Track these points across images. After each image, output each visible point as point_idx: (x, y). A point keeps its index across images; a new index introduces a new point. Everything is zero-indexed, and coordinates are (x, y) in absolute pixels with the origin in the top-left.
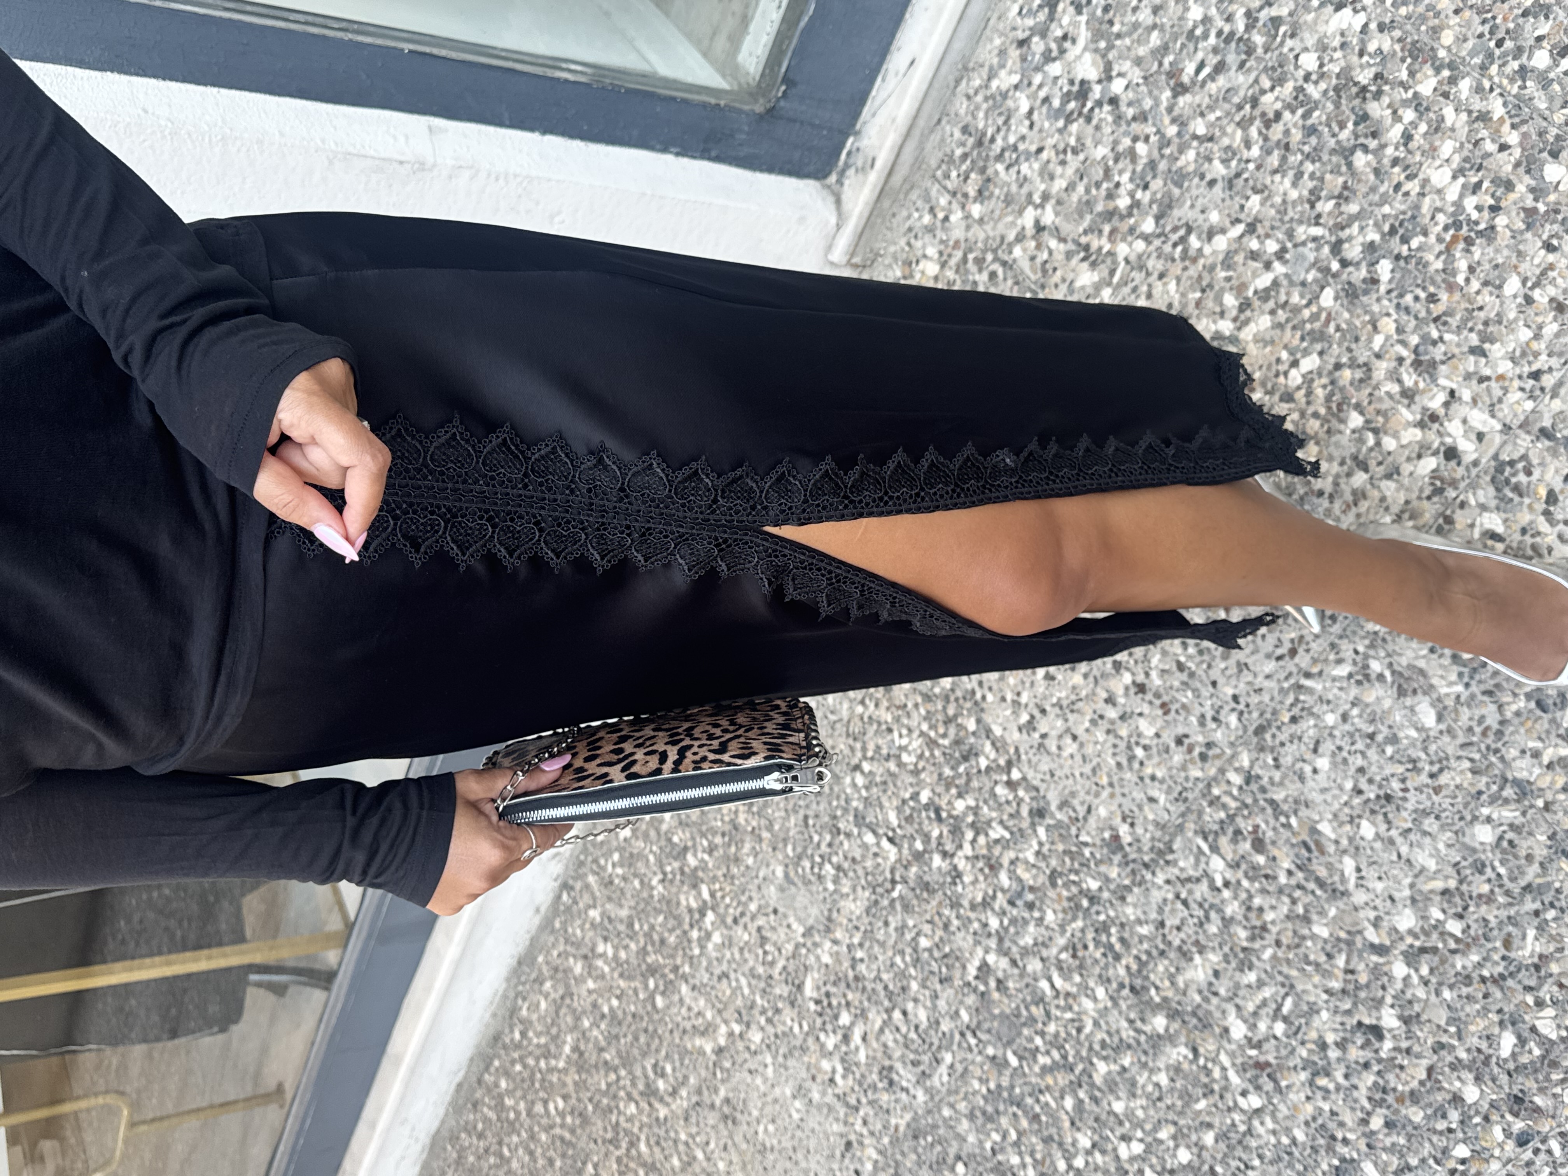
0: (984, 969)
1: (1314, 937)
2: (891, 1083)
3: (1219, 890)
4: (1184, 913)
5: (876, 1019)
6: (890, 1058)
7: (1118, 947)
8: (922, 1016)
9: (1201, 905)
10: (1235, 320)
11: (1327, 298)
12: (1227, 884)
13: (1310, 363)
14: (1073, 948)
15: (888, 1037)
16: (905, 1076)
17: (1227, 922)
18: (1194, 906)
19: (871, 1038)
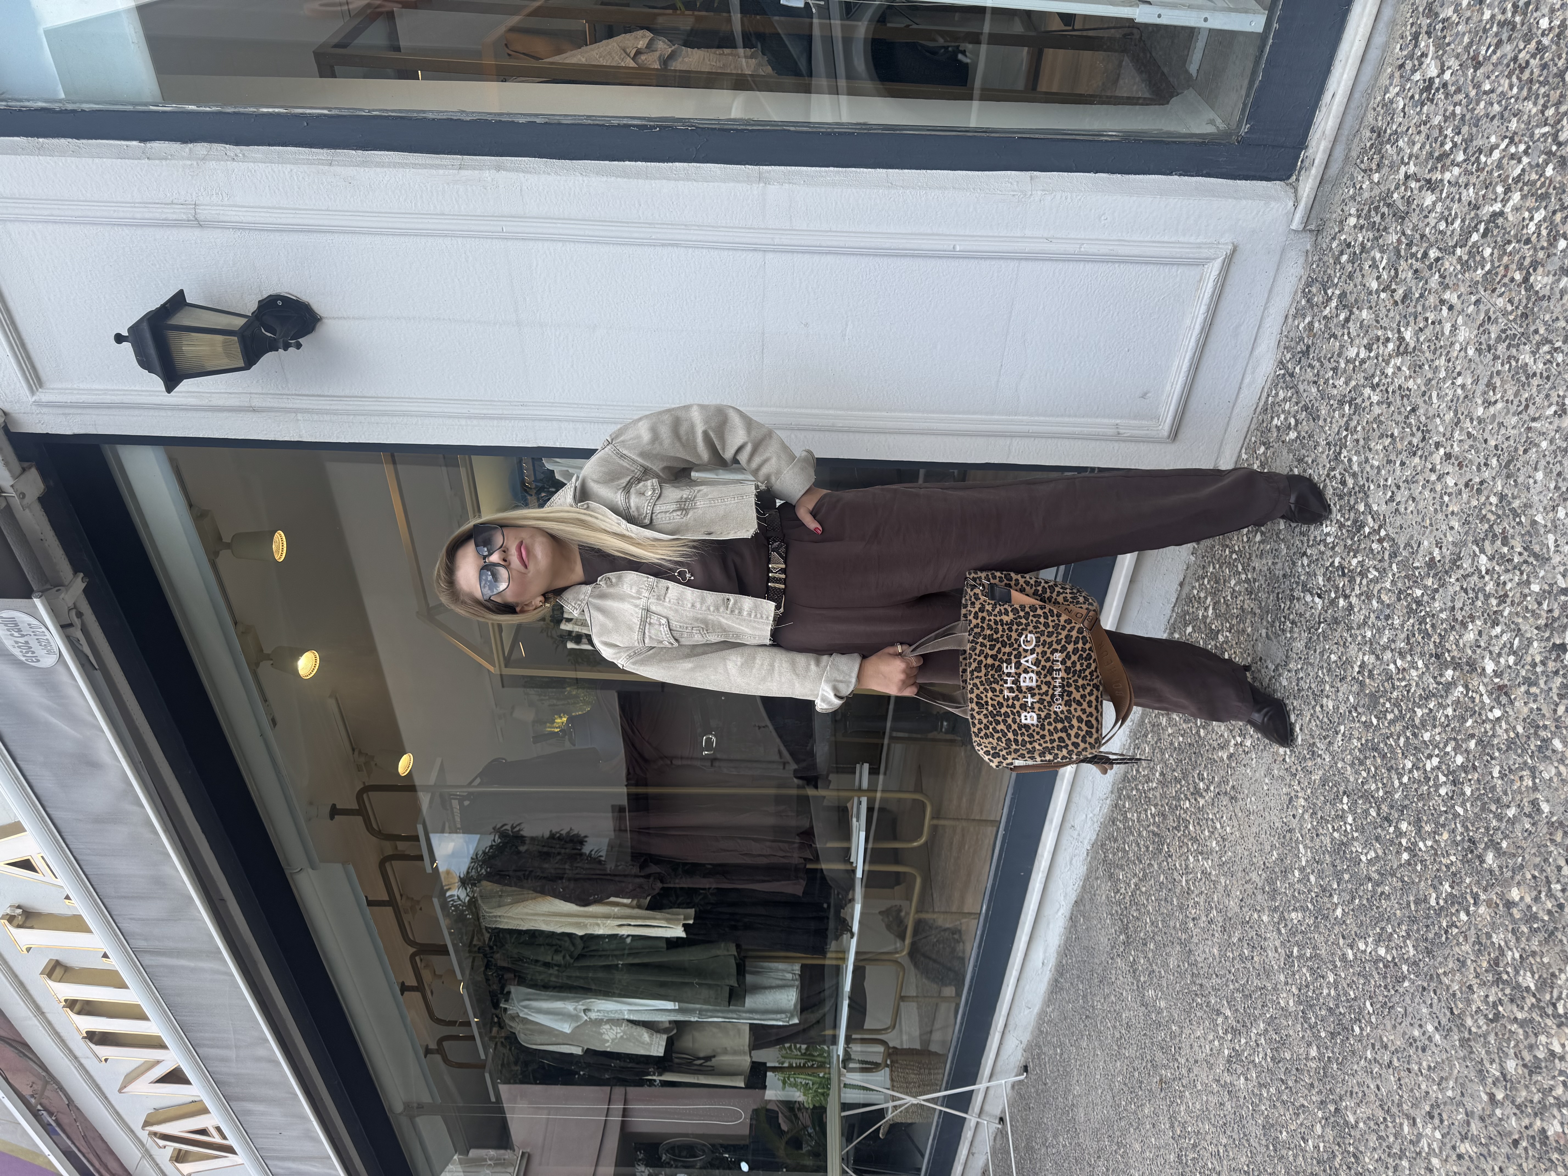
3: (1483, 577)
4: (1464, 598)
7: (1430, 630)
9: (1473, 590)
10: (1502, 201)
11: (1550, 170)
12: (1487, 572)
13: (1539, 215)
18: (1470, 592)
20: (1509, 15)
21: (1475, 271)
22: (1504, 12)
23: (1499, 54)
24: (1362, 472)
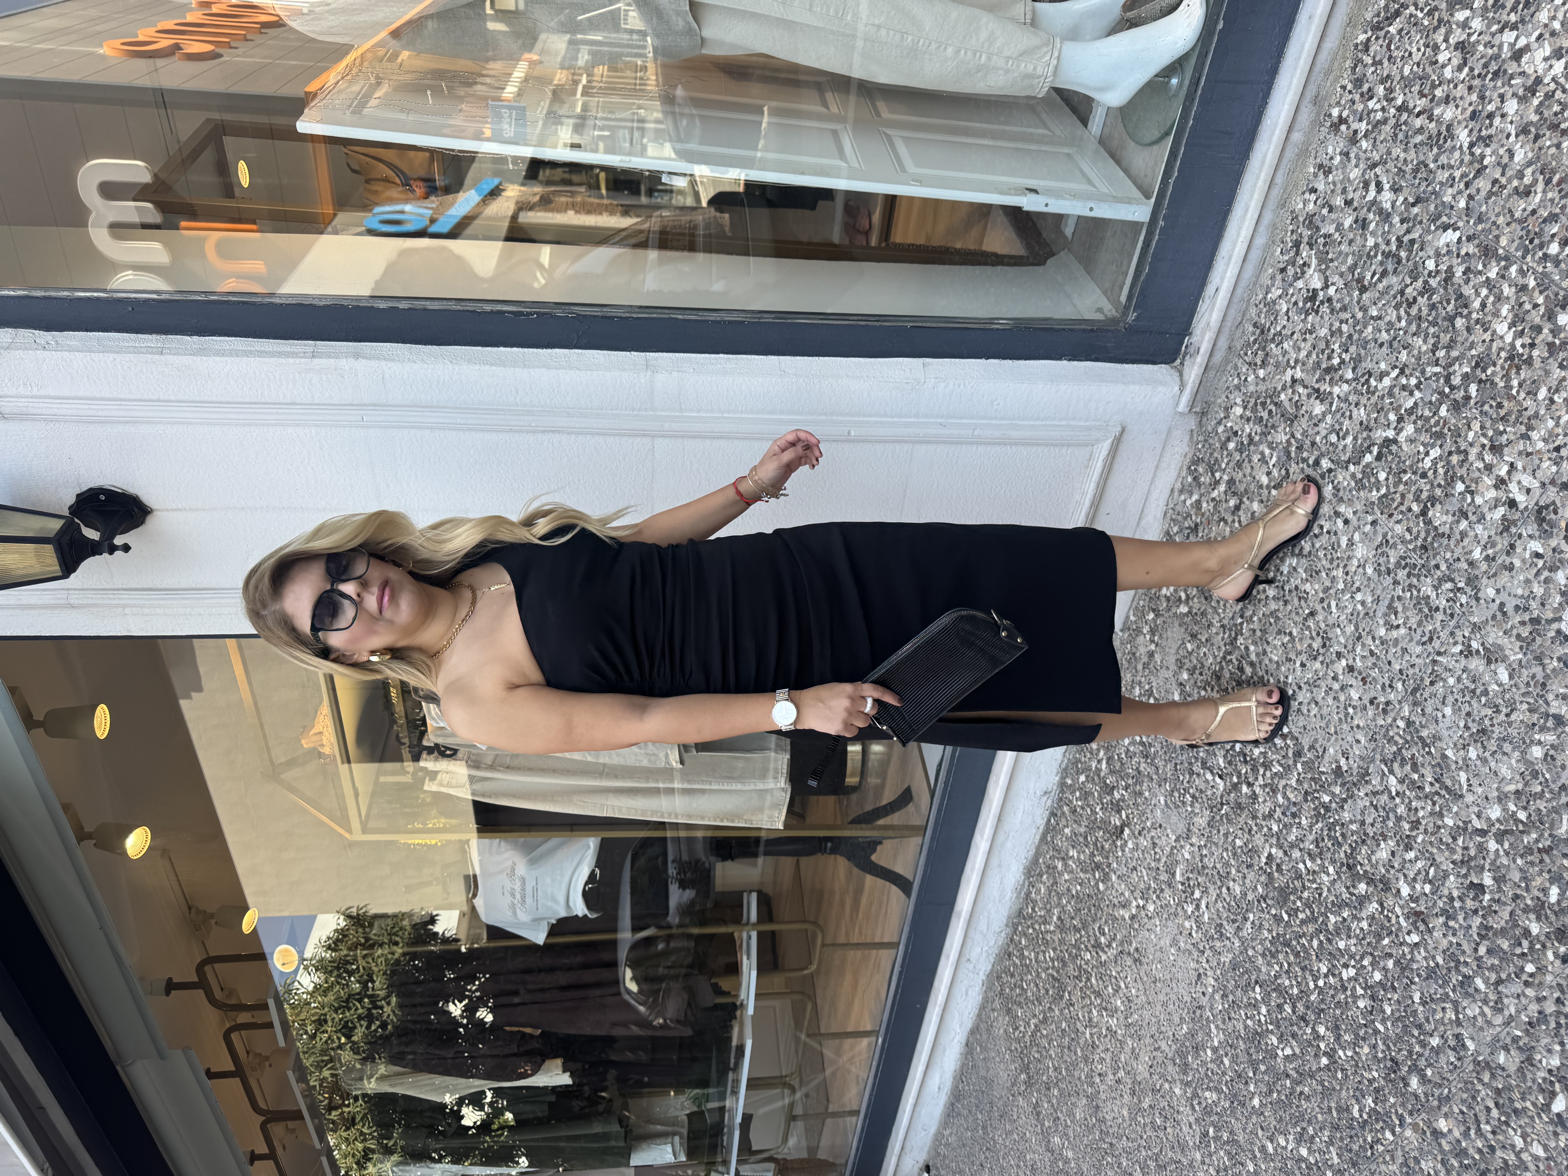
0: (1270, 856)
1: (1445, 826)
2: (1222, 934)
3: (1394, 798)
4: (1374, 814)
5: (1213, 892)
6: (1221, 918)
7: (1340, 839)
8: (1238, 889)
9: (1384, 809)
10: (1395, 429)
11: (1443, 411)
12: (1398, 794)
13: (1435, 453)
14: (1316, 842)
15: (1220, 905)
16: (1229, 929)
17: (1399, 819)
18: (1380, 810)
19: (1210, 905)
20: (1394, 248)
21: (1371, 491)
22: (1388, 243)
23: (1385, 282)
24: (1260, 663)
